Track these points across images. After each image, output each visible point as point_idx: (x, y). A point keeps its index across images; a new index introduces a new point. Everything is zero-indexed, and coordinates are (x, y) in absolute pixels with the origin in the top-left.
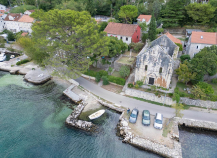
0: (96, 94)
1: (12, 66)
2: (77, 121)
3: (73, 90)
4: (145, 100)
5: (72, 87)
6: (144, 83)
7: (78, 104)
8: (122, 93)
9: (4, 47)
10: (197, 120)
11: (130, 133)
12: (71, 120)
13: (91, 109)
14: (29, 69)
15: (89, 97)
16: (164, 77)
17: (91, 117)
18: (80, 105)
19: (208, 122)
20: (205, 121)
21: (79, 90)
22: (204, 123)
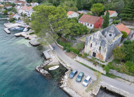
0: (59, 57)
1: (27, 34)
2: (41, 69)
3: (49, 52)
4: (87, 66)
5: (49, 50)
6: (90, 55)
7: (47, 60)
8: (75, 59)
9: (28, 25)
10: (115, 87)
11: (66, 83)
12: (38, 68)
13: (53, 64)
14: (33, 37)
15: (55, 58)
16: (102, 53)
17: (50, 69)
18: (48, 61)
19: (123, 91)
20: (121, 90)
21: (52, 52)
22: (119, 90)
